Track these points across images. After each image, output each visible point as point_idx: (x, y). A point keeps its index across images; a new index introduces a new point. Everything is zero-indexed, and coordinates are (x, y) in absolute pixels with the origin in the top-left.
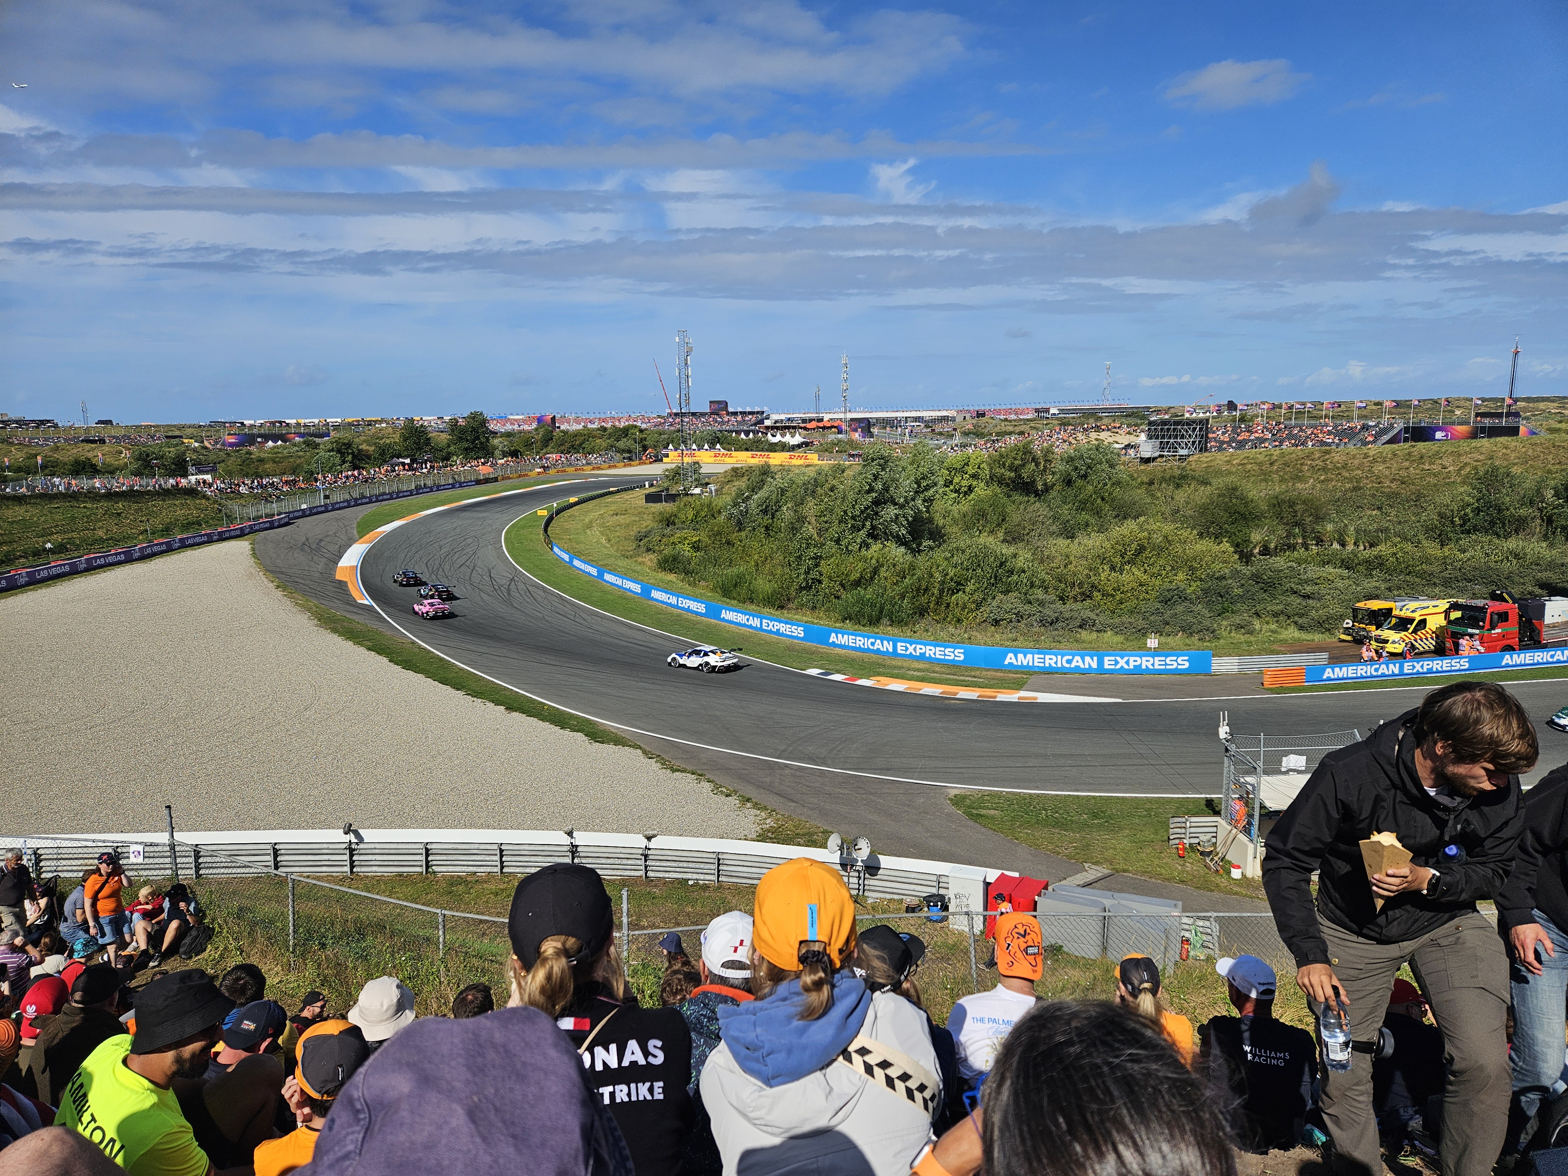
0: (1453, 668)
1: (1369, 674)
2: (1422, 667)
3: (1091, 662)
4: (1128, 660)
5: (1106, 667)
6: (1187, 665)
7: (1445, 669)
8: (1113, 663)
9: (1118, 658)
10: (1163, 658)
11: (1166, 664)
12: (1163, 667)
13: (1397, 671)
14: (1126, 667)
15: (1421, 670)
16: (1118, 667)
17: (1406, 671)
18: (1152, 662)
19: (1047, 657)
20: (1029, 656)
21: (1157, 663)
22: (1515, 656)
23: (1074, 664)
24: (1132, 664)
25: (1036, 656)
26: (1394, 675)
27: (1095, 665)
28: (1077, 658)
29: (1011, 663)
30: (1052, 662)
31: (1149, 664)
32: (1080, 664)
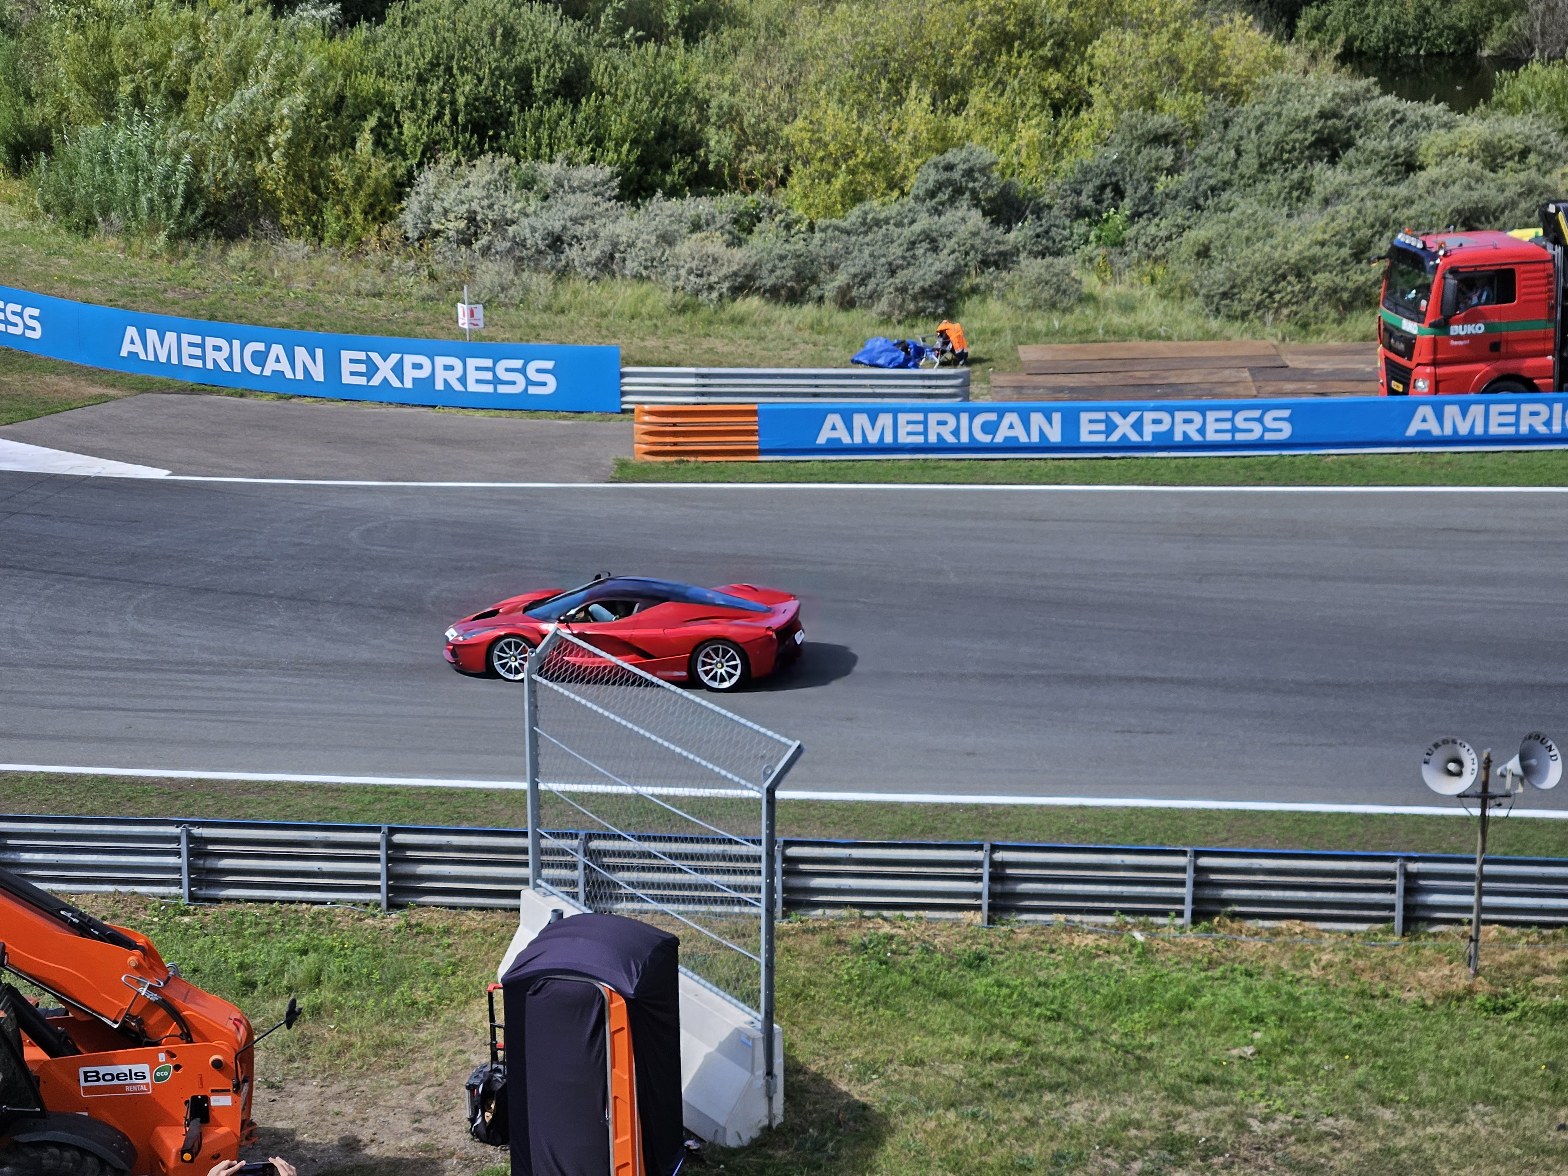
0: (1240, 437)
1: (965, 438)
2: (1138, 426)
3: (308, 363)
4: (400, 364)
5: (347, 379)
6: (551, 385)
7: (1212, 436)
8: (362, 368)
9: (375, 357)
10: (488, 363)
11: (496, 381)
12: (489, 389)
13: (1055, 435)
14: (396, 383)
15: (1134, 437)
16: (376, 381)
17: (1085, 437)
18: (458, 371)
19: (210, 341)
20: (171, 337)
21: (472, 375)
22: (1451, 411)
23: (270, 366)
24: (410, 374)
25: (186, 338)
26: (1045, 447)
27: (318, 374)
28: (277, 349)
29: (133, 355)
30: (221, 357)
31: (452, 378)
32: (284, 366)
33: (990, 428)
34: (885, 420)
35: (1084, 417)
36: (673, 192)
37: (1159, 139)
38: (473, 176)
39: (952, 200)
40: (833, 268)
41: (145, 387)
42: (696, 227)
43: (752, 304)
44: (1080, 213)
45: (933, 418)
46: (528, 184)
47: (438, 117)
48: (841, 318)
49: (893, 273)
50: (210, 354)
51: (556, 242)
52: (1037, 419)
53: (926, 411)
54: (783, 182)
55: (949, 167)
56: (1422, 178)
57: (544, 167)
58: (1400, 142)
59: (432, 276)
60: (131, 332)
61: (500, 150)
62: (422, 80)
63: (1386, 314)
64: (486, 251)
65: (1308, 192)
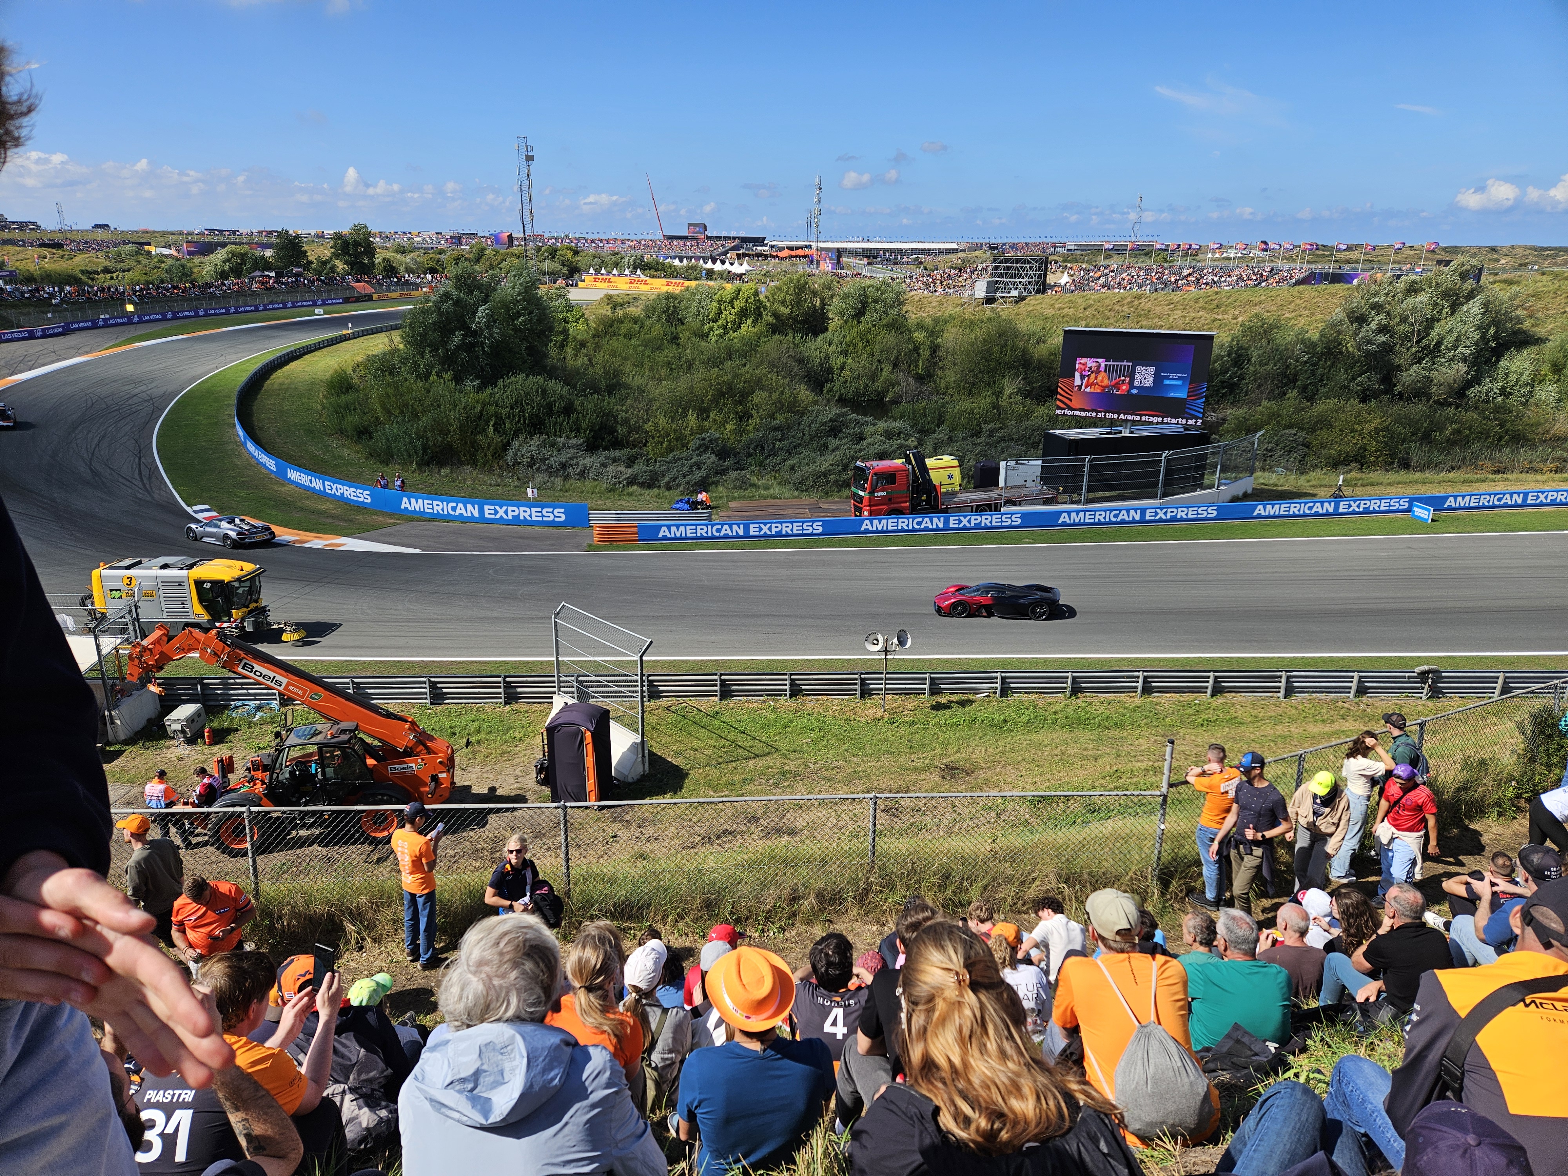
0: (805, 532)
1: (710, 534)
2: (770, 529)
3: (472, 510)
4: (507, 509)
5: (487, 516)
6: (563, 518)
7: (795, 532)
8: (493, 512)
9: (497, 508)
10: (540, 510)
11: (543, 516)
12: (540, 519)
13: (741, 533)
14: (505, 517)
15: (769, 533)
16: (498, 516)
17: (752, 533)
18: (529, 513)
19: (435, 503)
20: (420, 501)
21: (534, 514)
22: (876, 522)
23: (458, 512)
24: (510, 514)
25: (426, 502)
26: (738, 536)
27: (476, 514)
28: (460, 505)
29: (406, 508)
30: (439, 508)
31: (527, 515)
32: (463, 512)
33: (718, 531)
34: (682, 528)
35: (751, 526)
36: (604, 450)
37: (776, 429)
38: (532, 443)
39: (705, 451)
40: (664, 476)
41: (412, 520)
42: (614, 461)
43: (635, 487)
44: (749, 455)
45: (699, 527)
46: (552, 445)
47: (519, 421)
48: (667, 493)
49: (684, 477)
50: (435, 508)
51: (564, 466)
52: (735, 527)
53: (696, 525)
54: (645, 445)
55: (704, 439)
56: (865, 443)
57: (559, 439)
58: (857, 430)
59: (518, 479)
60: (405, 499)
61: (541, 433)
62: (512, 408)
63: (853, 489)
64: (538, 469)
65: (827, 448)
